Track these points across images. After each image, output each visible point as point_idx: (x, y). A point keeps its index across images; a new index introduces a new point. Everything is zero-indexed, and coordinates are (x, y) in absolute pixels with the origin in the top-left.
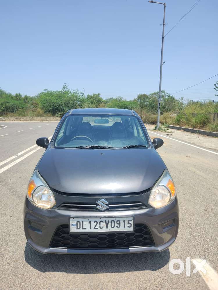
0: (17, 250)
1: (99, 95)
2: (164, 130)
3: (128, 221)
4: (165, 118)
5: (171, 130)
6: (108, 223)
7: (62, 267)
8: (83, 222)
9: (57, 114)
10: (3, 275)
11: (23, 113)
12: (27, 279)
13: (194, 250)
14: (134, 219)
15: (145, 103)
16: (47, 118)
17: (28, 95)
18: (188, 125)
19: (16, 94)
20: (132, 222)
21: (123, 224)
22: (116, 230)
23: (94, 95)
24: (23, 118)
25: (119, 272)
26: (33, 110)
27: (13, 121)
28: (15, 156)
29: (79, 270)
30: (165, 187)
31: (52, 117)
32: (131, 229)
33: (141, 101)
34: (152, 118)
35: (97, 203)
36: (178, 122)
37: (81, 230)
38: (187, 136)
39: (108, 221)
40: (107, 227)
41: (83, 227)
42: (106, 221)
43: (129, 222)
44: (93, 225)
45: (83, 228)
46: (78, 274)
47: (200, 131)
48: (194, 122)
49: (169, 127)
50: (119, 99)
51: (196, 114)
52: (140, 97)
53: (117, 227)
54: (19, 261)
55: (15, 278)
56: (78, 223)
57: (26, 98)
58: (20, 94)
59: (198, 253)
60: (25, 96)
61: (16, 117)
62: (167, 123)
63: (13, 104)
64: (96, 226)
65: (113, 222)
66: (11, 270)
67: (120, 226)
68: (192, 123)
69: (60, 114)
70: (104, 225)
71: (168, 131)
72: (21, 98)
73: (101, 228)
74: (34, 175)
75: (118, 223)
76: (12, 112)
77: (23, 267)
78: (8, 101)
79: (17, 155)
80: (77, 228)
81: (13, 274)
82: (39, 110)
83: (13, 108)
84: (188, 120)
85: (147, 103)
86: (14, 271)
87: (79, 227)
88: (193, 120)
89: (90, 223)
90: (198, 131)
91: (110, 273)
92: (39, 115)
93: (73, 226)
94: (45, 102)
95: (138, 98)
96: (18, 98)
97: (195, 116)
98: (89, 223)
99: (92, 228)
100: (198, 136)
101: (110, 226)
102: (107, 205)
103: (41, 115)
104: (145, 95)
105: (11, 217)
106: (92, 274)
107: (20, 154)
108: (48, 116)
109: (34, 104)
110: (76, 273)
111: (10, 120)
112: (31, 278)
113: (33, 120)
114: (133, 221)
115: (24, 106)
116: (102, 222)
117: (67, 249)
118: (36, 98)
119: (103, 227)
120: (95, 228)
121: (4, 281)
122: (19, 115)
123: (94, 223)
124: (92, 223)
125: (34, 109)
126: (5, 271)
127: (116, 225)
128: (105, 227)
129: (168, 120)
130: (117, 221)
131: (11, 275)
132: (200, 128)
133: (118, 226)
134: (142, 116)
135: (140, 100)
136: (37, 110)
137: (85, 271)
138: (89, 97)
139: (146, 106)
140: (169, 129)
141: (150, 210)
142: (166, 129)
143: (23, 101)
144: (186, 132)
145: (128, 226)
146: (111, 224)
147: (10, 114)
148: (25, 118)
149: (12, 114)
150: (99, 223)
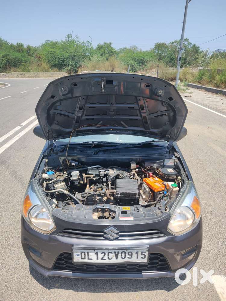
0: (21, 257)
1: (110, 44)
2: (184, 90)
3: (142, 252)
4: (185, 74)
5: (191, 90)
6: (118, 255)
7: (68, 283)
8: (88, 252)
9: (64, 69)
10: (6, 291)
11: (27, 68)
12: (31, 298)
13: (213, 263)
14: (149, 251)
15: (163, 54)
16: (53, 74)
17: (31, 45)
18: (211, 84)
19: (17, 44)
20: (147, 254)
21: (136, 255)
22: (127, 260)
23: (105, 44)
24: (27, 74)
25: (130, 292)
26: (38, 65)
27: (16, 77)
28: (19, 127)
29: (86, 287)
30: (189, 208)
31: (58, 73)
32: (146, 260)
33: (158, 52)
34: (170, 74)
35: (104, 231)
36: (200, 79)
37: (86, 260)
38: (209, 98)
39: (118, 253)
40: (117, 258)
41: (88, 257)
42: (115, 252)
43: (143, 254)
44: (100, 256)
45: (88, 259)
46: (86, 293)
47: (224, 91)
48: (218, 81)
49: (188, 85)
50: (134, 49)
51: (222, 71)
52: (158, 46)
53: (128, 258)
54: (23, 273)
55: (18, 296)
56: (83, 254)
57: (29, 48)
58: (21, 44)
59: (218, 267)
60: (27, 46)
61: (19, 73)
62: (187, 80)
63: (14, 57)
64: (103, 257)
65: (123, 253)
66: (14, 284)
67: (132, 257)
68: (216, 82)
69: (67, 68)
70: (113, 256)
71: (187, 91)
72: (23, 49)
73: (110, 259)
74: (30, 187)
75: (130, 254)
76: (15, 66)
77: (26, 281)
78: (9, 54)
79: (22, 126)
80: (82, 258)
81: (16, 291)
82: (45, 65)
83: (15, 61)
84: (212, 78)
85: (166, 54)
86: (17, 286)
87: (83, 257)
88: (218, 78)
89: (97, 254)
90: (222, 91)
91: (119, 293)
92: (44, 71)
93: (77, 256)
94: (49, 55)
95: (155, 47)
96: (20, 49)
97: (221, 72)
98: (95, 254)
99: (98, 258)
100: (222, 98)
101: (120, 257)
102: (117, 234)
103: (47, 71)
104: (163, 44)
105: (14, 211)
106: (99, 293)
107: (24, 124)
108: (55, 72)
109: (38, 58)
110: (82, 291)
111: (14, 76)
112: (35, 297)
113: (39, 76)
114: (147, 252)
115: (27, 59)
116: (111, 253)
117: (73, 272)
118: (40, 48)
119: (112, 258)
120: (102, 259)
121: (7, 299)
122: (23, 71)
123: (102, 254)
124: (99, 254)
125: (38, 63)
126: (8, 285)
127: (127, 256)
128: (114, 258)
129: (189, 76)
130: (128, 253)
131: (14, 292)
132: (224, 88)
133: (130, 257)
134: (159, 71)
135: (158, 50)
136: (41, 64)
137: (93, 288)
138: (100, 48)
139: (165, 57)
140: (189, 88)
141: (169, 238)
142: (185, 88)
143: (25, 53)
144: (208, 92)
145: (142, 258)
146: (122, 255)
147: (13, 69)
148: (29, 74)
149: (15, 69)
150: (107, 254)
